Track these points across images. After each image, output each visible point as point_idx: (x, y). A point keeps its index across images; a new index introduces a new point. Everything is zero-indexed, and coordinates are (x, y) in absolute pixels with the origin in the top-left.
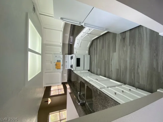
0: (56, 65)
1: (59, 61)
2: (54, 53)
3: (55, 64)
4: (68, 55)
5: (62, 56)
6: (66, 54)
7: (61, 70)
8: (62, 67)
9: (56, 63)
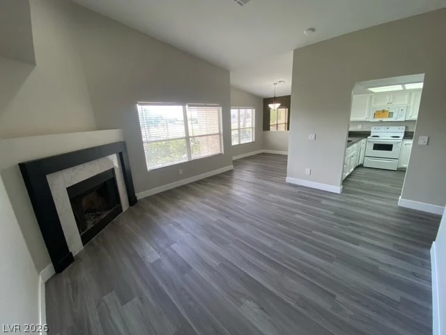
0: (383, 111)
1: (391, 115)
2: (410, 107)
3: (386, 109)
4: (404, 131)
5: (402, 119)
6: (406, 127)
7: (372, 120)
8: (377, 120)
9: (387, 111)
